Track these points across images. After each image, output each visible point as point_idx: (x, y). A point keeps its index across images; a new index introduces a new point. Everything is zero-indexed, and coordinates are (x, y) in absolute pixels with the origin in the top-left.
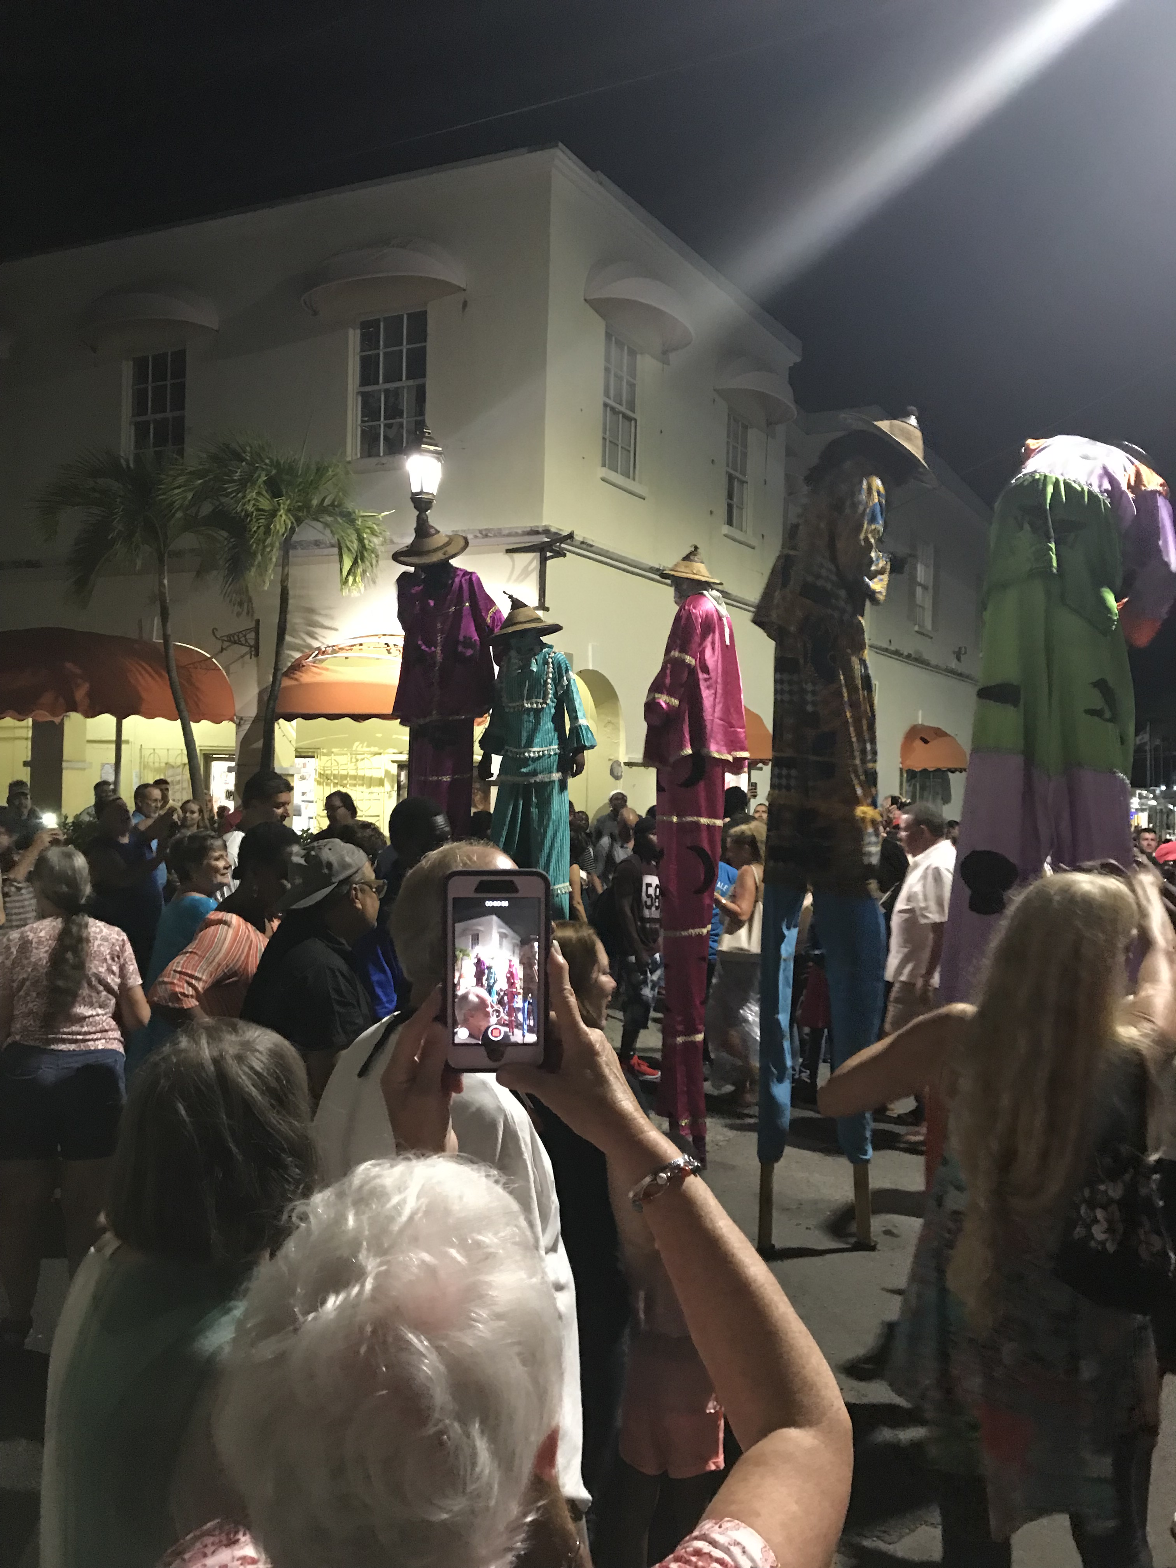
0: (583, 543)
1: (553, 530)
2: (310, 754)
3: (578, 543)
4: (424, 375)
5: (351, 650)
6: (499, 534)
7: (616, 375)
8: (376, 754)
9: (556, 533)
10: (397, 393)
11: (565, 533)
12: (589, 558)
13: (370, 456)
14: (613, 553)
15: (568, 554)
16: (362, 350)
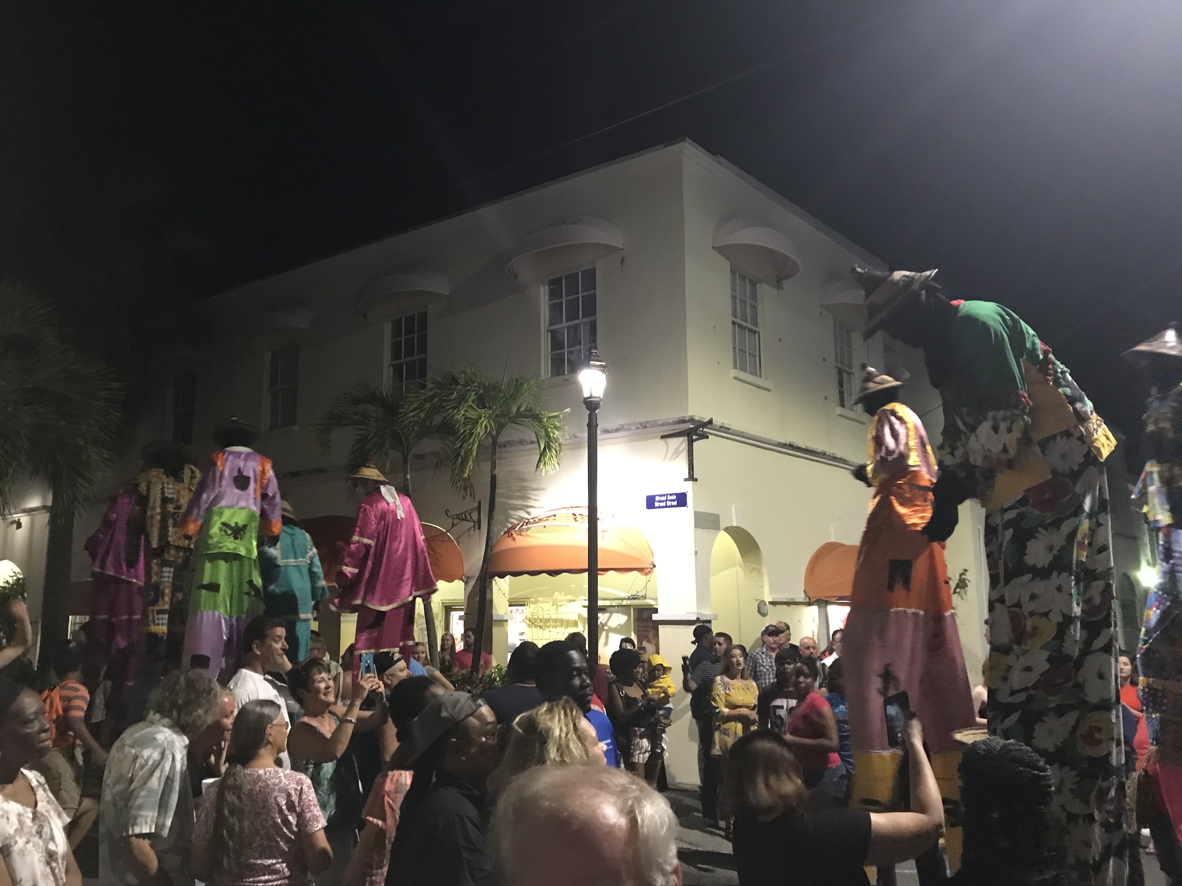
0: (721, 427)
1: (697, 418)
2: (522, 603)
3: (718, 428)
4: (595, 314)
5: (547, 520)
6: (655, 424)
7: (741, 301)
8: (570, 601)
9: (699, 421)
10: (576, 328)
11: (706, 421)
12: (728, 438)
13: (558, 375)
14: (746, 433)
15: (710, 436)
16: (550, 300)
